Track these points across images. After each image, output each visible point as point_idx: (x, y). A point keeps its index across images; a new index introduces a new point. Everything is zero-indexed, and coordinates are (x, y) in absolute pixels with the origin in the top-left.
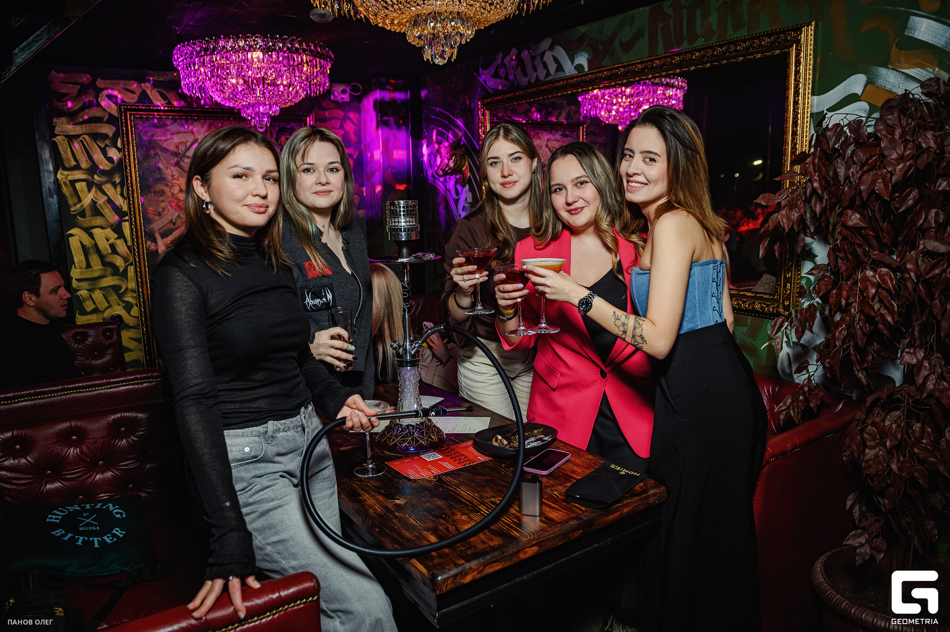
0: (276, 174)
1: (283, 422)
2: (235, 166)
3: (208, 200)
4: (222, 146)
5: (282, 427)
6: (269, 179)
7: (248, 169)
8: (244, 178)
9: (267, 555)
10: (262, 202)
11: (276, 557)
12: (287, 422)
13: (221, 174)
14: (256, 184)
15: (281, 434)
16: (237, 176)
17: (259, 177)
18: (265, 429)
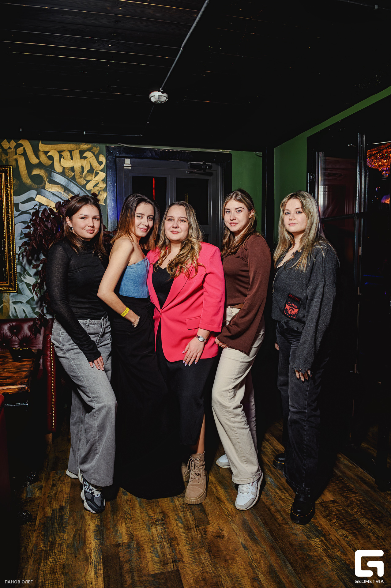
0: (98, 217)
1: (94, 321)
2: (81, 214)
3: (71, 226)
4: (78, 205)
5: (93, 323)
6: (95, 219)
7: (86, 215)
8: (85, 219)
9: (74, 369)
10: (92, 229)
11: (77, 370)
12: (96, 321)
13: (76, 217)
14: (89, 222)
15: (92, 325)
16: (82, 218)
17: (91, 219)
18: (86, 322)
